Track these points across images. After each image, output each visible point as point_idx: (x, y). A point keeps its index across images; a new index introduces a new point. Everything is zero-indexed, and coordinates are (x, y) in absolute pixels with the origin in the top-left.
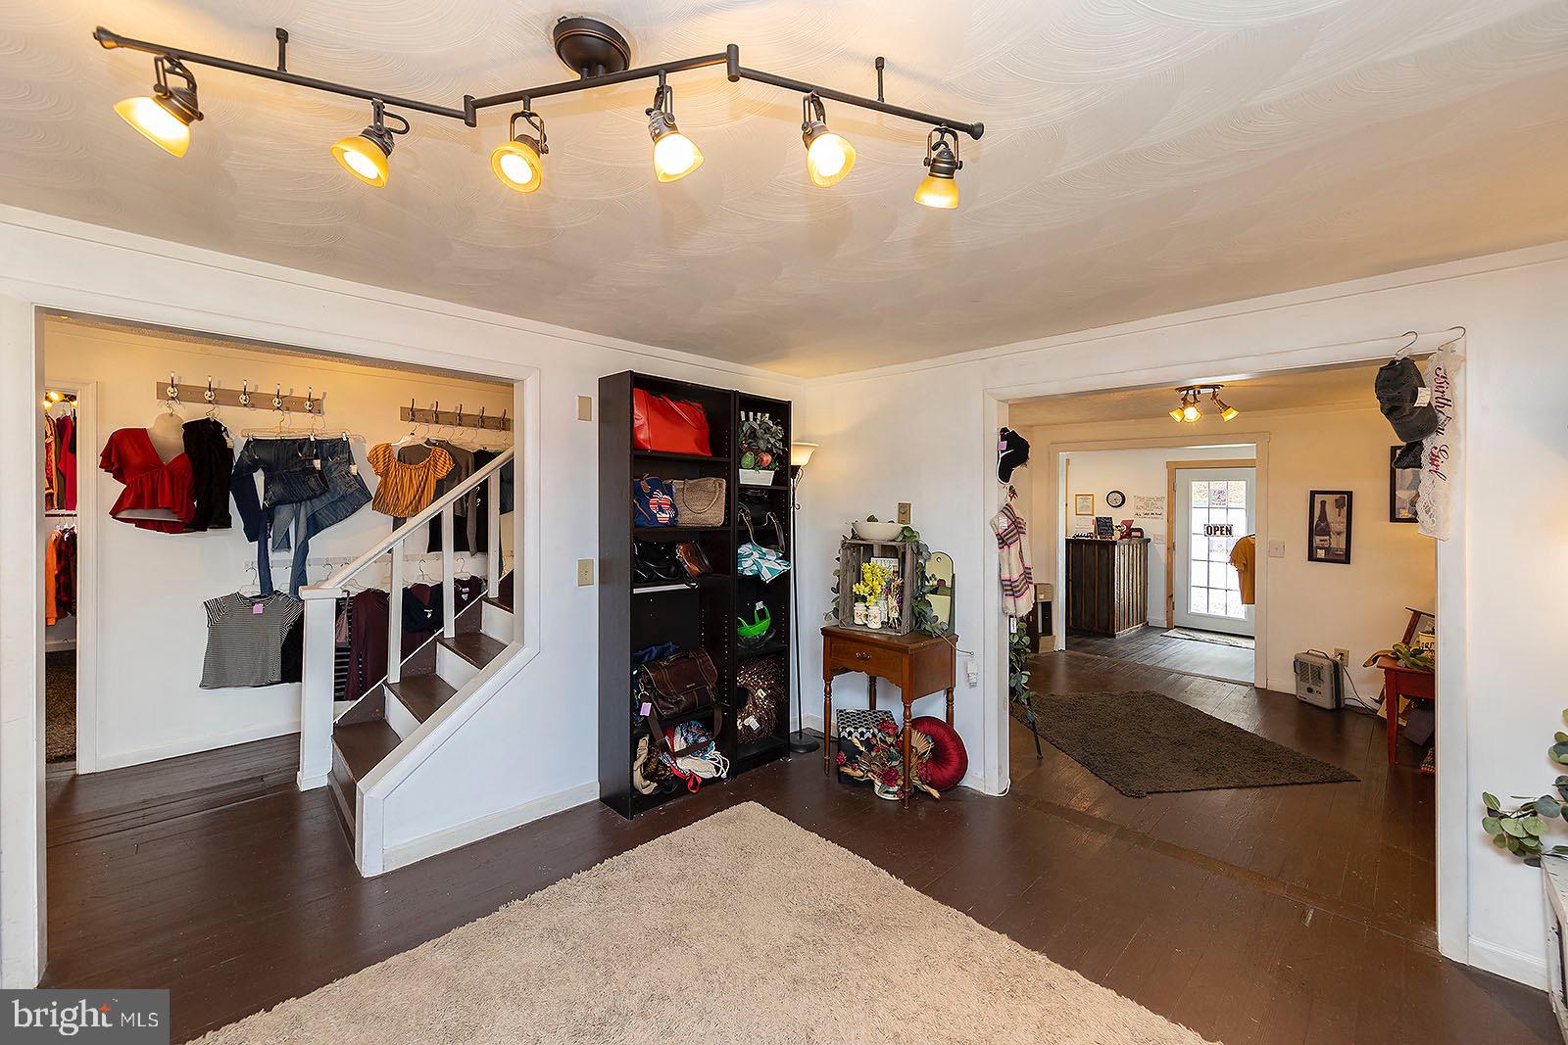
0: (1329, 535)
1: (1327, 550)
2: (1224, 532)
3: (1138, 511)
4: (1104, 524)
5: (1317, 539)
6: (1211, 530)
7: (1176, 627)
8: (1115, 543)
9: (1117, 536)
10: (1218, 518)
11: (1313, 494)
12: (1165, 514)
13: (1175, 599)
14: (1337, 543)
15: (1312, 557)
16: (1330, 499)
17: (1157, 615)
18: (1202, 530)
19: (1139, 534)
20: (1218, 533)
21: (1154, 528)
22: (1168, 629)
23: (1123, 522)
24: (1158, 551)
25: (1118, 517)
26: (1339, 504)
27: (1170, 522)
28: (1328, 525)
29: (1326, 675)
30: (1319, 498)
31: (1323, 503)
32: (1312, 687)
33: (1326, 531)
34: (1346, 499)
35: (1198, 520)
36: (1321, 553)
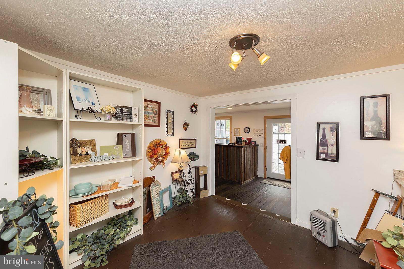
0: (327, 146)
1: (326, 154)
2: (284, 142)
3: (254, 135)
4: (239, 139)
5: (321, 148)
6: (279, 142)
7: (267, 178)
8: (242, 147)
9: (243, 144)
10: (282, 137)
11: (319, 124)
12: (263, 135)
13: (267, 167)
14: (332, 150)
15: (318, 158)
16: (328, 127)
17: (260, 173)
18: (276, 142)
19: (254, 143)
20: (282, 143)
21: (259, 141)
22: (265, 179)
23: (247, 139)
24: (261, 150)
25: (245, 137)
26: (332, 130)
27: (265, 139)
28: (326, 141)
29: (328, 227)
30: (321, 126)
31: (324, 129)
32: (321, 232)
33: (326, 144)
34: (336, 127)
35: (275, 138)
36: (323, 156)
